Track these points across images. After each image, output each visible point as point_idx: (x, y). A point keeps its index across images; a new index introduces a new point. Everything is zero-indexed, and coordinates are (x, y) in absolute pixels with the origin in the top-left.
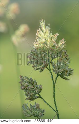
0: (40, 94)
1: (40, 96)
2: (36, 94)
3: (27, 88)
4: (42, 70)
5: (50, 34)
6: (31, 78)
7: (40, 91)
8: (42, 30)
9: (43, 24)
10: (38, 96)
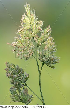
0: (25, 82)
1: (26, 84)
2: (22, 82)
3: (12, 76)
4: (27, 58)
5: (35, 19)
6: (17, 66)
7: (26, 80)
8: (27, 15)
9: (28, 9)
10: (24, 84)
